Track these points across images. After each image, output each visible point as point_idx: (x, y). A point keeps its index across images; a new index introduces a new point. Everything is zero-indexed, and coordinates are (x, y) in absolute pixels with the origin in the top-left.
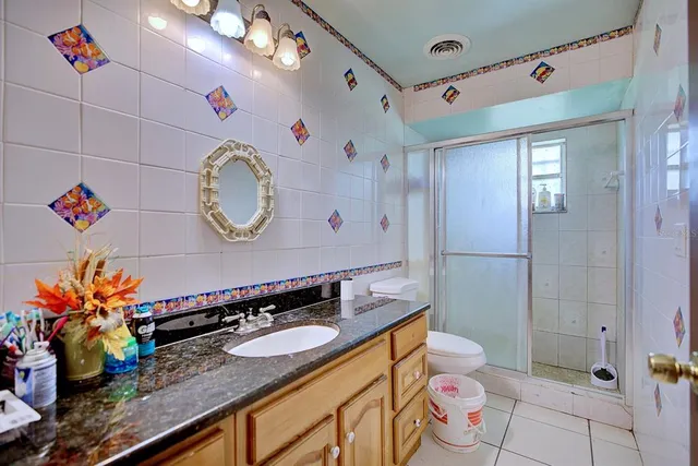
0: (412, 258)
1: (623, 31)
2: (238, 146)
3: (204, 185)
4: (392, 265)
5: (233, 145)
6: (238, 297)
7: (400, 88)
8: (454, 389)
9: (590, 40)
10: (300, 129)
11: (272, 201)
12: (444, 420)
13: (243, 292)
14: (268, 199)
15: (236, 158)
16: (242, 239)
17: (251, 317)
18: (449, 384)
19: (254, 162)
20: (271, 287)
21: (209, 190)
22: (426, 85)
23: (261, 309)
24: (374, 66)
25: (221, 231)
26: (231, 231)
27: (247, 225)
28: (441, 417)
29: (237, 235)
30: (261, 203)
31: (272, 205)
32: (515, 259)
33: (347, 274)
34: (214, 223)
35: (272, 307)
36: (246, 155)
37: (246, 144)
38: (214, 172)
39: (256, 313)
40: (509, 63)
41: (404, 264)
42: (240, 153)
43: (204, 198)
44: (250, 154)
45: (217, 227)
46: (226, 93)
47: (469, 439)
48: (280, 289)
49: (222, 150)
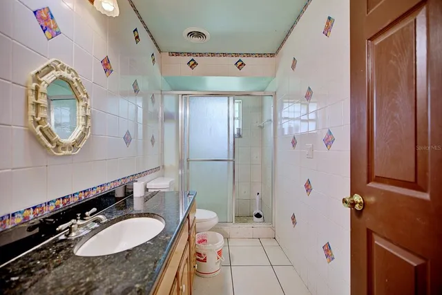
0: (167, 164)
1: (272, 55)
2: (63, 68)
3: (32, 99)
4: (157, 169)
5: (59, 66)
6: (61, 206)
7: (160, 52)
8: (204, 240)
9: (260, 55)
10: (107, 64)
11: (89, 121)
12: (205, 261)
13: (65, 201)
14: (86, 117)
15: (61, 78)
16: (67, 152)
17: (80, 222)
18: (201, 239)
19: (76, 84)
20: (86, 193)
21: (37, 105)
22: (177, 54)
23: (87, 213)
24: (148, 31)
25: (49, 145)
26: (57, 146)
27: (71, 140)
28: (202, 259)
29: (64, 149)
30: (82, 122)
31: (89, 124)
32: (226, 162)
33: (134, 178)
34: (43, 138)
35: (94, 210)
36: (69, 76)
37: (70, 67)
38: (43, 88)
39: (83, 218)
40: (225, 55)
41: (161, 167)
42: (65, 74)
43: (32, 112)
44: (73, 77)
45: (46, 141)
46: (52, 16)
47: (217, 267)
48: (93, 195)
49: (49, 68)
